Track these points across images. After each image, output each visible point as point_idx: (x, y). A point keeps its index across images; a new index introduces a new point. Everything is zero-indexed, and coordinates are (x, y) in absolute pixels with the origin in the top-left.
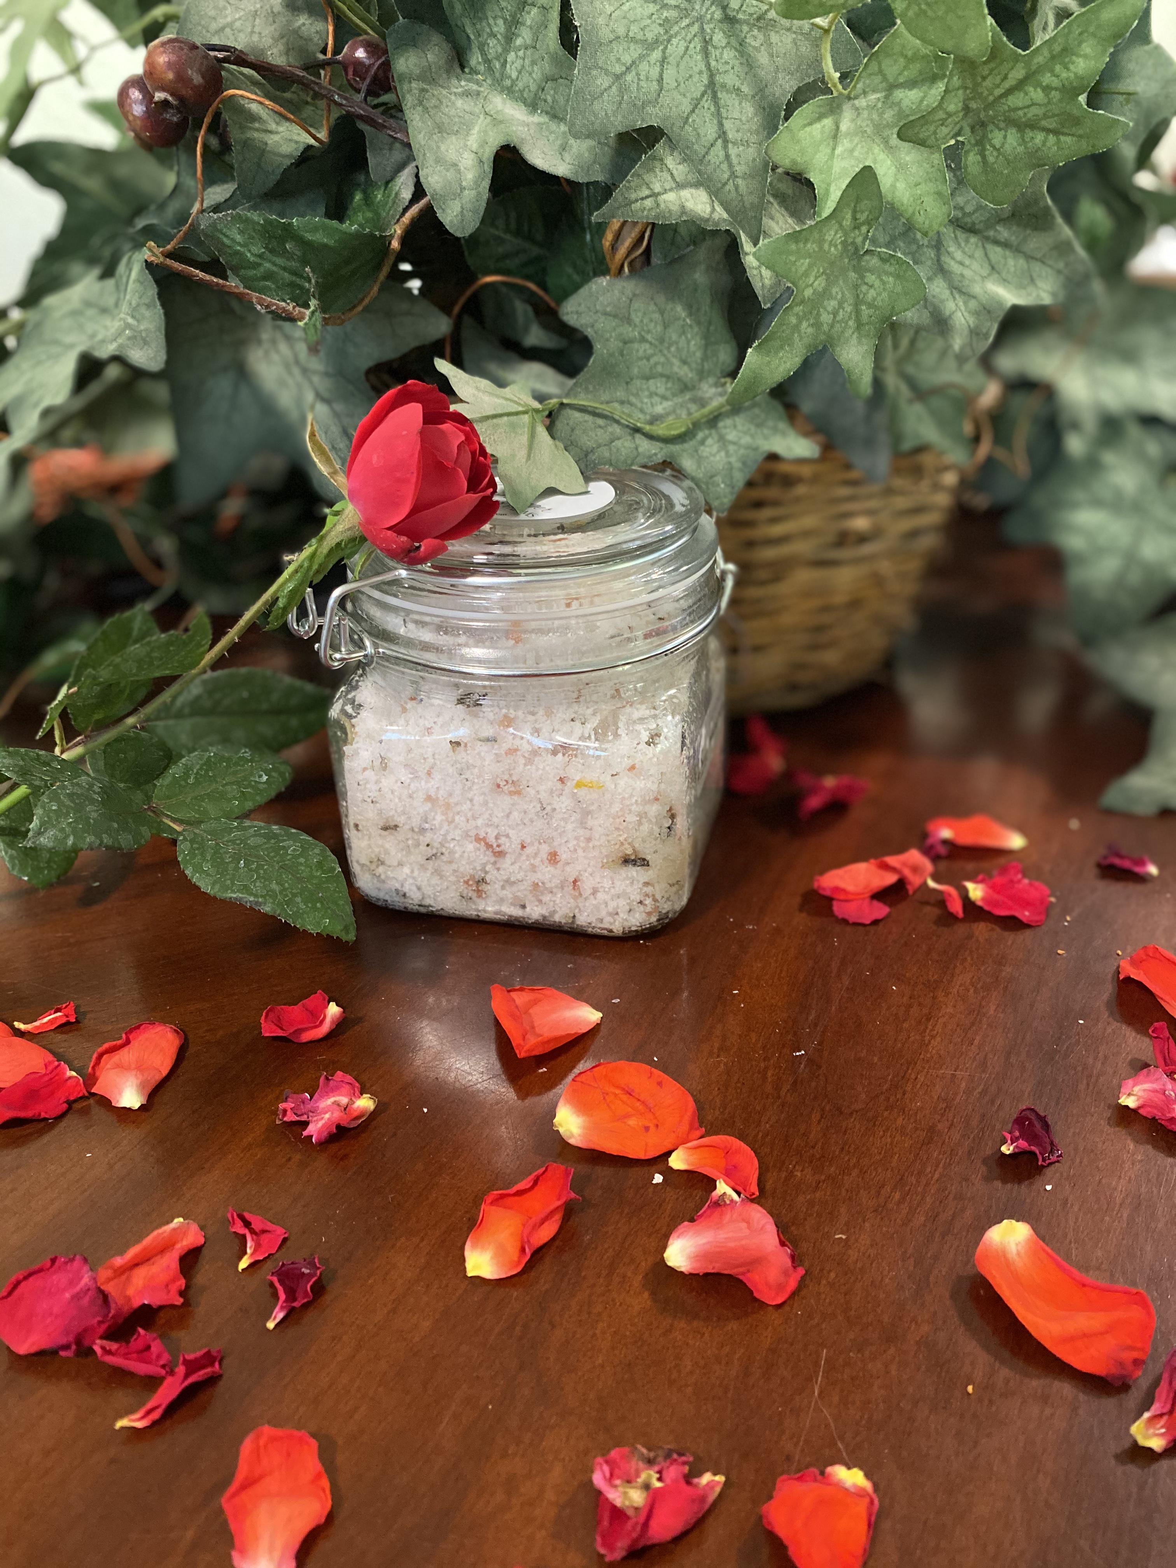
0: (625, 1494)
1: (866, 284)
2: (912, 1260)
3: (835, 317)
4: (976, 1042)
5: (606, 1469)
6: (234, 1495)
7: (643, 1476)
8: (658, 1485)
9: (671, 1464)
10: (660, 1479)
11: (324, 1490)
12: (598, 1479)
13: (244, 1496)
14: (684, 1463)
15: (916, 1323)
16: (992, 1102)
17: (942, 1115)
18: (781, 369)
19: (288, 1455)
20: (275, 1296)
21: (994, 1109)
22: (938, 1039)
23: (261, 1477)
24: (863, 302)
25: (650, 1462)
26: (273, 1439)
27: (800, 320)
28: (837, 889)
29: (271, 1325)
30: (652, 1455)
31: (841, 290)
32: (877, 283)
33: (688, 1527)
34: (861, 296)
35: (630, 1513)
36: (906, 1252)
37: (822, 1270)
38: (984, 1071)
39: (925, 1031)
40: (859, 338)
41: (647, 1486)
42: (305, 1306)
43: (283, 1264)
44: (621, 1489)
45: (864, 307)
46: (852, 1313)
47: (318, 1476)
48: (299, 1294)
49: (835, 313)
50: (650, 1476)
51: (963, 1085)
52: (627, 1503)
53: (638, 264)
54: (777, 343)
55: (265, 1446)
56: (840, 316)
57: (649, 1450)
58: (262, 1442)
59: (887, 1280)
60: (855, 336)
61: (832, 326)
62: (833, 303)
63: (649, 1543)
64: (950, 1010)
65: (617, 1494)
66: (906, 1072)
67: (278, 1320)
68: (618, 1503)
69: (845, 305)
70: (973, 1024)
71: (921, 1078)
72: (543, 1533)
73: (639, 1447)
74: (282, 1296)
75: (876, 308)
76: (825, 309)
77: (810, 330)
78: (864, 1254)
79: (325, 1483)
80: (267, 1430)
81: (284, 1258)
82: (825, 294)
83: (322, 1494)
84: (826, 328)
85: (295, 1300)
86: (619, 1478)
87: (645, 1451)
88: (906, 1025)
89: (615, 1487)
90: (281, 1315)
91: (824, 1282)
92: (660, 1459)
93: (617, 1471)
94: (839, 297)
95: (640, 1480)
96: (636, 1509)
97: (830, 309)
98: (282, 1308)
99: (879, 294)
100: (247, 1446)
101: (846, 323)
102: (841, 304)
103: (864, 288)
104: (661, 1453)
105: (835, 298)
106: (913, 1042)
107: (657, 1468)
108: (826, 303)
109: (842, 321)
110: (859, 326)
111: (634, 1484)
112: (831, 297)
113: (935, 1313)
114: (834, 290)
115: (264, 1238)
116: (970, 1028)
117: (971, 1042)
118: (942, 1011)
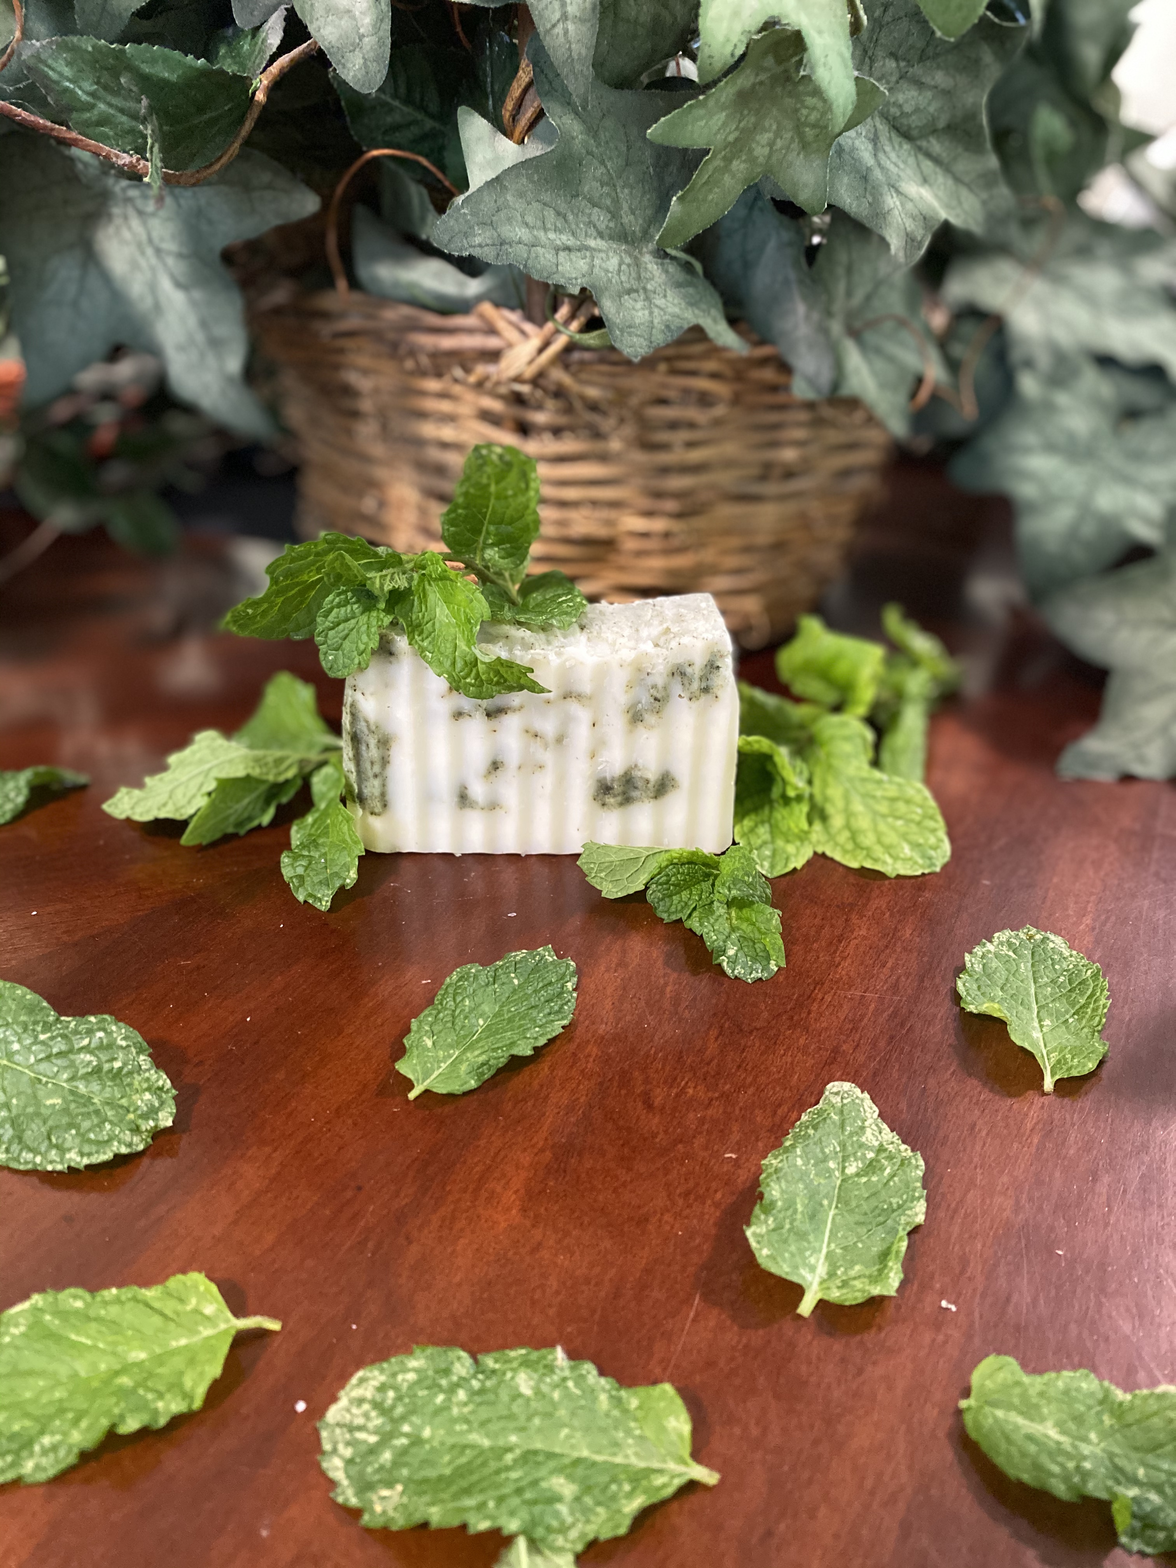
4: (889, 965)
17: (848, 1036)
22: (849, 961)
38: (895, 994)
39: (835, 952)
51: (873, 1005)
64: (863, 932)
66: (813, 991)
70: (887, 947)
71: (828, 998)
88: (816, 946)
106: (822, 963)
116: (883, 951)
117: (883, 966)
118: (856, 934)
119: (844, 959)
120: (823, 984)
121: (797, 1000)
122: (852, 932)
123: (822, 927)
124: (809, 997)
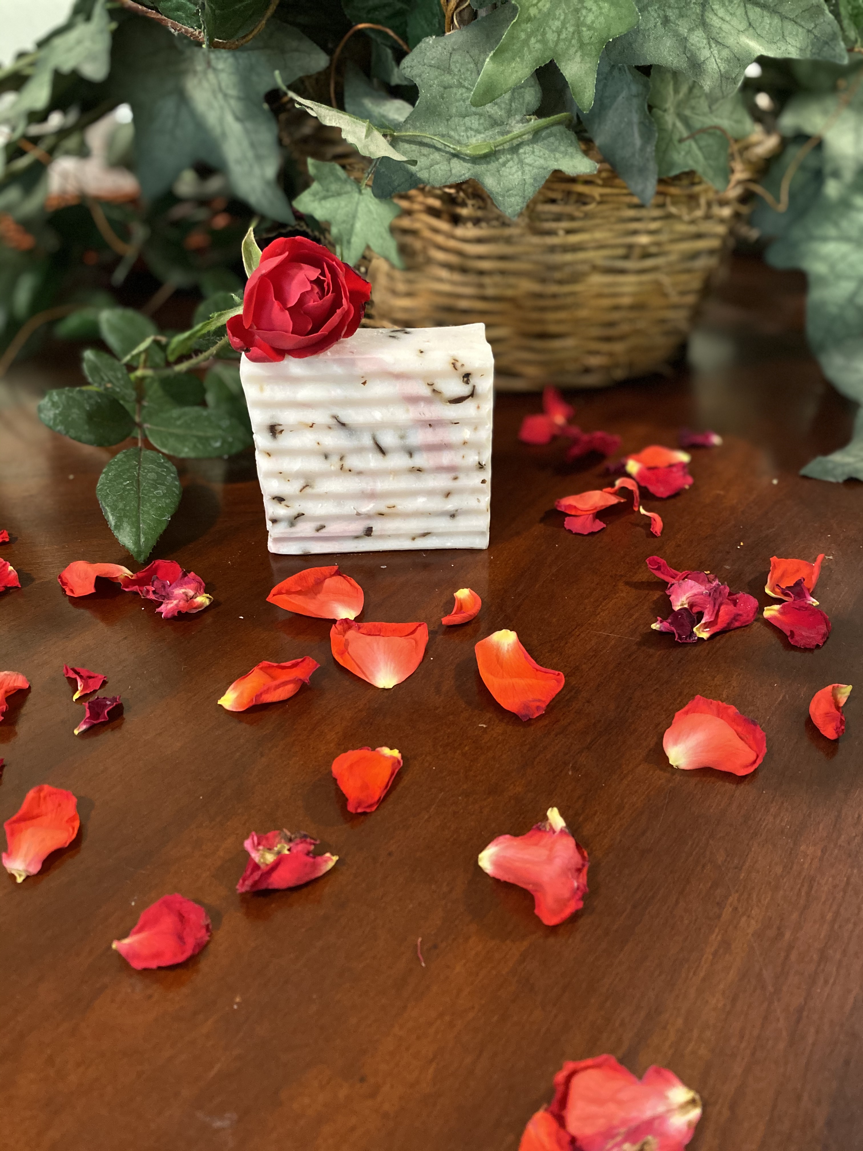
0: (263, 856)
1: (586, 8)
2: (528, 746)
3: (559, 35)
4: (634, 617)
5: (255, 839)
6: (15, 822)
7: (279, 846)
8: (286, 852)
9: (302, 842)
10: (289, 850)
11: (73, 829)
12: (248, 844)
13: (23, 825)
14: (311, 844)
15: (515, 785)
16: (630, 656)
17: (589, 660)
18: (514, 77)
19: (60, 805)
20: (84, 715)
21: (630, 660)
22: (607, 612)
23: (38, 816)
24: (584, 24)
25: (290, 840)
26: (50, 794)
27: (529, 37)
28: (571, 507)
29: (76, 732)
30: (293, 836)
31: (564, 12)
32: (594, 8)
33: (301, 882)
34: (582, 19)
35: (263, 866)
36: (525, 741)
37: (460, 744)
38: (632, 636)
39: (598, 606)
40: (583, 56)
41: (279, 853)
42: (103, 724)
43: (98, 698)
44: (261, 852)
45: (584, 29)
46: (472, 773)
47: (71, 820)
48: (102, 716)
49: (559, 33)
50: (284, 847)
51: (613, 642)
52: (262, 860)
53: (466, 15)
54: (508, 55)
55: (45, 798)
56: (563, 36)
57: (292, 833)
58: (42, 795)
59: (504, 756)
60: (579, 54)
61: (557, 43)
62: (558, 23)
63: (270, 887)
64: (624, 595)
65: (258, 854)
66: (574, 630)
67: (81, 730)
68: (257, 860)
69: (568, 26)
70: (637, 605)
71: (582, 635)
72: (208, 873)
73: (285, 830)
74: (88, 715)
75: (594, 29)
76: (550, 28)
77: (538, 46)
78: (495, 738)
79: (77, 824)
80: (47, 788)
81: (101, 694)
82: (549, 15)
83: (71, 830)
84: (551, 44)
85: (98, 719)
86: (264, 846)
87: (288, 834)
88: (586, 601)
89: (258, 850)
90: (84, 727)
91: (459, 752)
92: (298, 840)
93: (264, 842)
94: (562, 17)
95: (276, 849)
96: (267, 865)
97: (554, 29)
98: (85, 723)
99: (597, 17)
100: (31, 794)
101: (570, 42)
102: (564, 23)
103: (584, 12)
104: (298, 835)
105: (558, 19)
106: (587, 613)
107: (291, 845)
108: (551, 22)
109: (565, 39)
110: (582, 45)
111: (272, 851)
112: (554, 18)
113: (531, 781)
114: (557, 13)
115: (91, 681)
116: (633, 608)
117: (631, 616)
118: (617, 595)
119: (603, 610)
120: (582, 626)
121: (560, 635)
122: (615, 594)
123: (595, 590)
124: (570, 633)
